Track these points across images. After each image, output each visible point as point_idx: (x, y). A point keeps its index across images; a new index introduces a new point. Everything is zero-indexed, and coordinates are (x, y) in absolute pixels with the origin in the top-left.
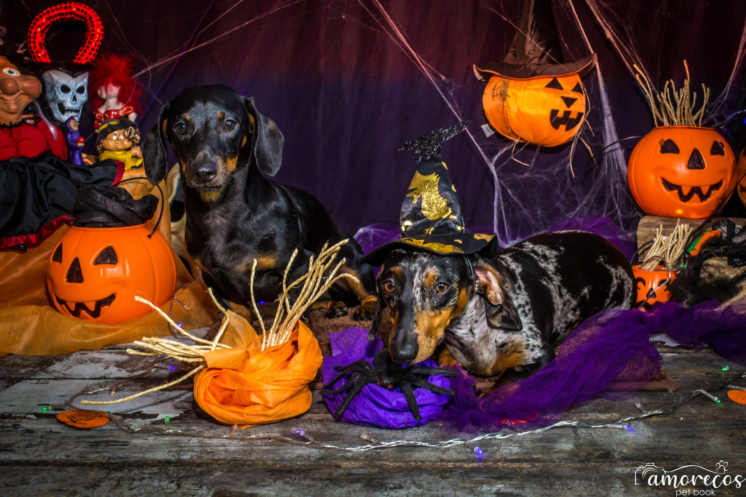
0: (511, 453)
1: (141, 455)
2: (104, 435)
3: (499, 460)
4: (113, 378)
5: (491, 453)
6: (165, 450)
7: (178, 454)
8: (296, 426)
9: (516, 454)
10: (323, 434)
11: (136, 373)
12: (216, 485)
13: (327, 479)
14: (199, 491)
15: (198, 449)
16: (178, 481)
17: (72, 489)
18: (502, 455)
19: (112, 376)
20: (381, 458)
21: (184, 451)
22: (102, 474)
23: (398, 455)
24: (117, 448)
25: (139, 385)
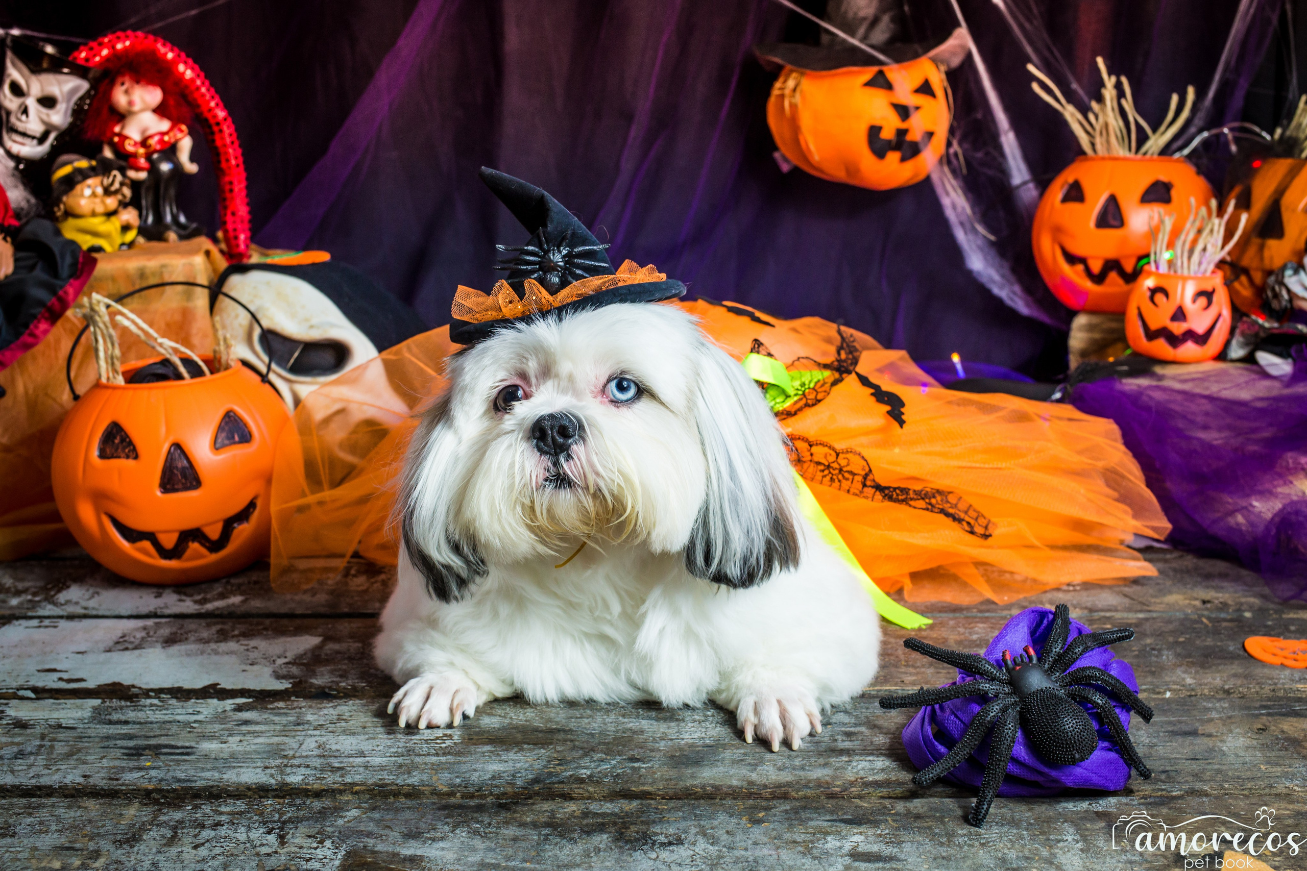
0: (873, 769)
1: (217, 775)
2: (152, 734)
3: (852, 784)
4: (169, 616)
6: (258, 765)
7: (282, 773)
8: (489, 714)
9: (883, 770)
10: (536, 730)
11: (209, 606)
12: (348, 838)
13: (547, 825)
14: (318, 850)
15: (317, 762)
16: (282, 829)
17: (92, 846)
18: (857, 773)
19: (167, 612)
20: (642, 780)
21: (291, 766)
22: (146, 814)
23: (671, 773)
24: (174, 760)
25: (214, 629)
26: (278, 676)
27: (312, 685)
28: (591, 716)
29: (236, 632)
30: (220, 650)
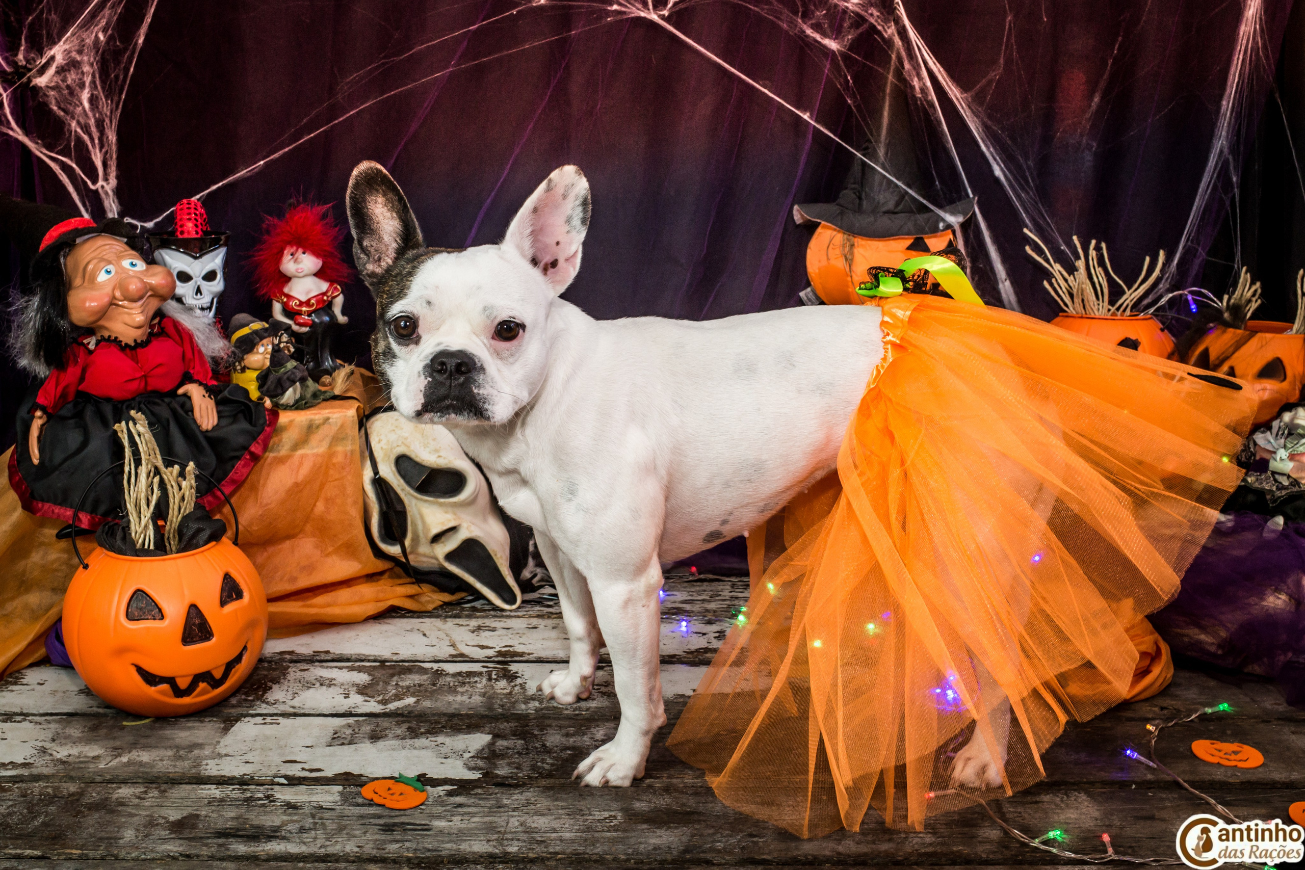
0: (924, 844)
1: (455, 846)
3: (911, 854)
4: (364, 715)
5: (898, 843)
6: (482, 838)
7: (502, 845)
8: (638, 800)
9: (931, 844)
10: (676, 812)
18: (913, 846)
19: (360, 711)
21: (507, 839)
23: (781, 846)
24: (419, 835)
25: (405, 726)
26: (470, 769)
27: (497, 776)
28: (711, 802)
29: (422, 730)
30: (416, 745)
